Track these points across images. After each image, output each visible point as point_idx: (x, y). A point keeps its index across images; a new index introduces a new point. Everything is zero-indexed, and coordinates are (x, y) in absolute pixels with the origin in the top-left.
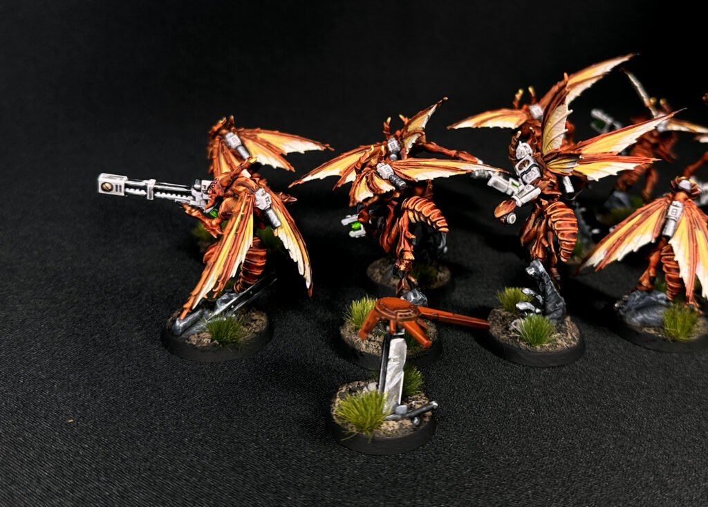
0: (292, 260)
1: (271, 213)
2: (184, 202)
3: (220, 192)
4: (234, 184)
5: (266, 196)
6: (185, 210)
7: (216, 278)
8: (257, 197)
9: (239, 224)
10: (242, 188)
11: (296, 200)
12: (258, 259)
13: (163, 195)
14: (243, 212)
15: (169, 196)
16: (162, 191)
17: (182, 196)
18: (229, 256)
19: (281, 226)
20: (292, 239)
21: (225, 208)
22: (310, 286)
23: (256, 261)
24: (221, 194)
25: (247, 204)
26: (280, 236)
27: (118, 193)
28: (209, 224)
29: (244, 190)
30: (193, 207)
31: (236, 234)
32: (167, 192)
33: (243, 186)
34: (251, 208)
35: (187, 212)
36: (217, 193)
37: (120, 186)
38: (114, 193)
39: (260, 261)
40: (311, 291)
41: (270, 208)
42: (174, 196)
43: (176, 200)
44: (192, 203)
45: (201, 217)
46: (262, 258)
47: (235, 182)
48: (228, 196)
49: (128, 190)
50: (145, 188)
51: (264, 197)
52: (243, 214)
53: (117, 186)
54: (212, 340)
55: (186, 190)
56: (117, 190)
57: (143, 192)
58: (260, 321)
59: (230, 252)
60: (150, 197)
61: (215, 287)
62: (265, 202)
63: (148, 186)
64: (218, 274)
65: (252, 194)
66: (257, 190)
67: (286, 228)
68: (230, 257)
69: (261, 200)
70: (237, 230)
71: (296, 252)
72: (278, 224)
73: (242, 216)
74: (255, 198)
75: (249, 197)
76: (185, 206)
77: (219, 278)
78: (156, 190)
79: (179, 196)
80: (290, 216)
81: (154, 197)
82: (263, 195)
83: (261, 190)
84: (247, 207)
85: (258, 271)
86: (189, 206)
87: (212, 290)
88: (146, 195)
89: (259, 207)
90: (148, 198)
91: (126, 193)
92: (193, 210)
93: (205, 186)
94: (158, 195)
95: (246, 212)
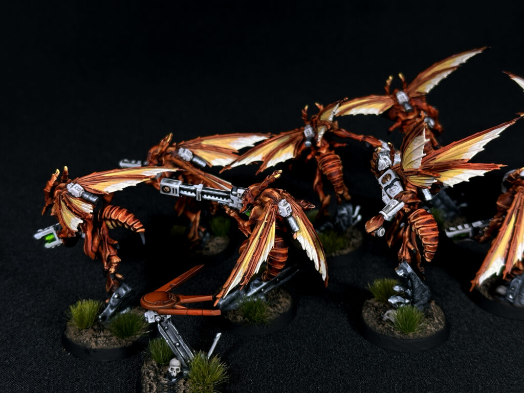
0: (309, 258)
1: (291, 220)
2: (225, 203)
3: (250, 200)
4: (262, 195)
5: (287, 206)
6: (225, 210)
7: (242, 275)
8: (280, 207)
9: (263, 230)
10: (268, 199)
11: (315, 206)
12: (280, 257)
13: (209, 197)
14: (267, 220)
15: (213, 198)
16: (208, 194)
17: (223, 199)
18: (253, 257)
19: (300, 231)
20: (309, 241)
21: (253, 215)
22: (326, 279)
23: (278, 258)
24: (251, 202)
25: (271, 213)
26: (298, 239)
27: (174, 195)
28: (242, 225)
29: (269, 201)
30: (232, 208)
31: (260, 239)
32: (211, 195)
33: (269, 197)
34: (274, 216)
35: (227, 212)
36: (249, 201)
37: (176, 189)
38: (171, 194)
39: (281, 258)
40: (327, 283)
41: (291, 216)
42: (217, 198)
43: (219, 202)
44: (231, 205)
45: (237, 218)
46: (283, 255)
47: (263, 193)
48: (257, 204)
49: (182, 192)
50: (195, 191)
51: (285, 208)
52: (266, 221)
53: (173, 189)
54: (244, 318)
55: (226, 194)
56: (173, 192)
57: (193, 194)
58: (285, 303)
59: (254, 254)
60: (199, 199)
61: (242, 281)
62: (286, 211)
63: (197, 190)
64: (244, 272)
65: (275, 204)
66: (280, 201)
67: (304, 232)
68: (255, 257)
69: (283, 209)
70: (261, 236)
71: (312, 251)
72: (297, 229)
73: (266, 223)
74: (278, 208)
75: (273, 207)
76: (225, 207)
77: (245, 274)
78: (203, 193)
79: (221, 199)
80: (308, 221)
81: (202, 198)
82: (285, 205)
83: (283, 201)
84: (270, 215)
85: (280, 266)
86: (229, 207)
87: (239, 284)
88: (196, 197)
89: (281, 215)
90: (197, 199)
91: (180, 194)
92: (231, 211)
93: (240, 194)
94: (205, 197)
95: (269, 220)
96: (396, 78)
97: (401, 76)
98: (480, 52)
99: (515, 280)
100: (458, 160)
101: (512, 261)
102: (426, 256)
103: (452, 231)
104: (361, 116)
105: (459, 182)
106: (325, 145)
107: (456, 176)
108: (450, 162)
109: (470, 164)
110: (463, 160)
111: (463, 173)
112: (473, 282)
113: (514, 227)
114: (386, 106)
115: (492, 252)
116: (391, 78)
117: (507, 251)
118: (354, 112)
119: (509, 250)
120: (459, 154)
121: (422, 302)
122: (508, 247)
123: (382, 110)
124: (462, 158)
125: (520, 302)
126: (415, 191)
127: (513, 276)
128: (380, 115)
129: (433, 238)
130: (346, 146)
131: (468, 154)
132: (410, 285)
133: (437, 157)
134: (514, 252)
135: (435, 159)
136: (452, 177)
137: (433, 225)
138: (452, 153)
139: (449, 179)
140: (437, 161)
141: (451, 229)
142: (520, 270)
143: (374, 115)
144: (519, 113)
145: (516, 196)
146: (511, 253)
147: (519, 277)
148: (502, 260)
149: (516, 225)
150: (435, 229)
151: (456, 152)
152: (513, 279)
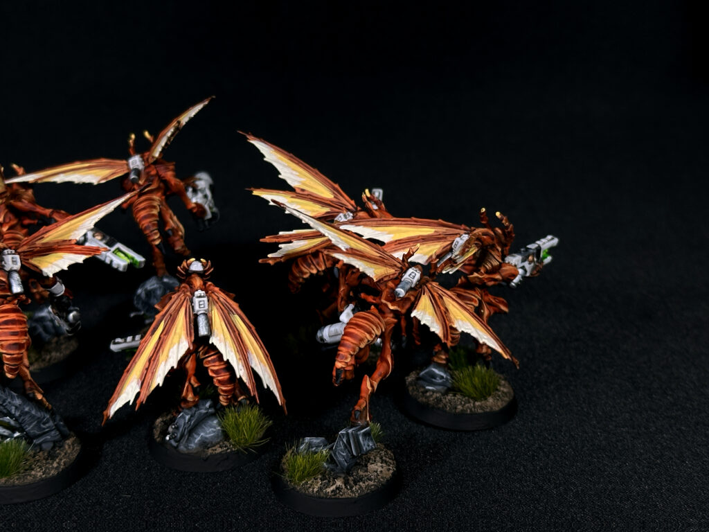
96: (140, 137)
97: (147, 134)
98: (206, 103)
99: (181, 414)
100: (66, 241)
101: (149, 386)
102: (6, 370)
103: (118, 343)
104: (69, 185)
105: (57, 270)
106: (10, 220)
107: (56, 262)
108: (58, 243)
109: (74, 246)
110: (70, 240)
111: (62, 257)
112: (105, 413)
113: (160, 338)
114: (113, 174)
115: (128, 371)
116: (133, 136)
117: (145, 372)
118: (59, 179)
119: (147, 369)
120: (70, 231)
121: (49, 437)
122: (147, 366)
123: (106, 178)
124: (70, 239)
125: (187, 447)
126: (4, 280)
127: (181, 410)
128: (99, 185)
129: (10, 345)
130: (38, 223)
131: (76, 232)
132: (5, 411)
133: (45, 236)
134: (153, 373)
135: (43, 238)
136: (51, 263)
137: (14, 326)
138: (64, 231)
139: (50, 265)
140: (45, 241)
141: (118, 340)
142: (188, 402)
143: (90, 185)
144: (252, 189)
145: (174, 297)
146: (149, 375)
147: (187, 411)
148: (138, 384)
149: (162, 336)
150: (18, 332)
151: (67, 229)
152: (180, 413)
